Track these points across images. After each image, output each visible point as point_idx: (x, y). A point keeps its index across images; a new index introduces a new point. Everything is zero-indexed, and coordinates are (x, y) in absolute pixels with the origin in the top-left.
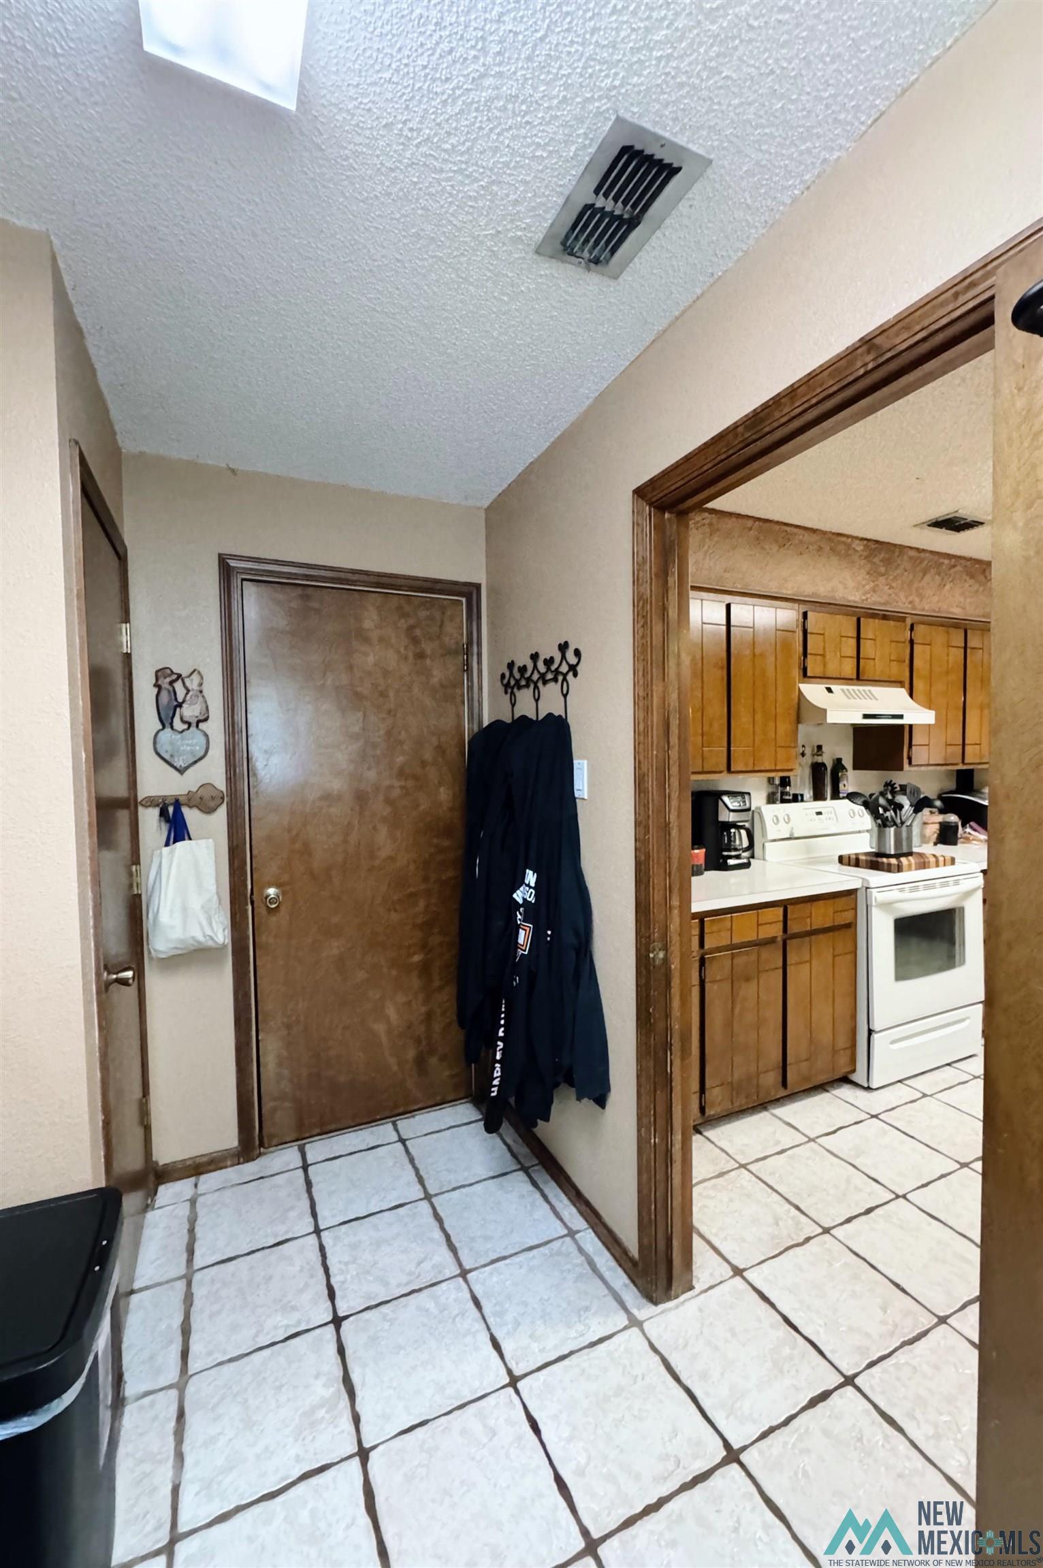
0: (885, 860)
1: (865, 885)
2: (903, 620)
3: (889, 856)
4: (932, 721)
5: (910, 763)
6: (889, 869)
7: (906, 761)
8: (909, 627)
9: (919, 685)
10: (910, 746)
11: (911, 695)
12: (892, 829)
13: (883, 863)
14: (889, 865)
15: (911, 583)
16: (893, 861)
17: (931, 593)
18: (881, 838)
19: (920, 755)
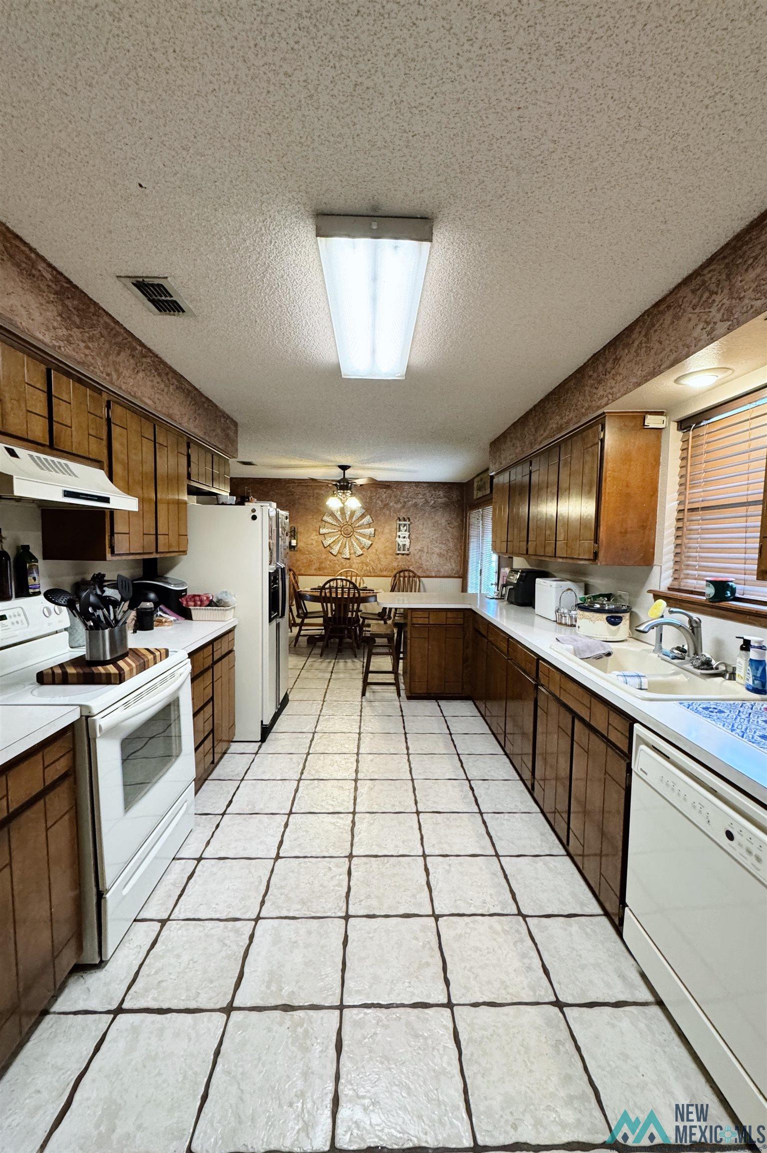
0: (101, 669)
1: (85, 713)
2: (100, 392)
3: (104, 663)
4: (135, 508)
5: (113, 552)
6: (108, 680)
7: (108, 550)
8: (104, 404)
9: (117, 468)
10: (112, 533)
11: (111, 478)
12: (107, 632)
13: (100, 674)
14: (109, 675)
15: (107, 354)
16: (111, 669)
17: (127, 375)
18: (92, 642)
19: (122, 544)
